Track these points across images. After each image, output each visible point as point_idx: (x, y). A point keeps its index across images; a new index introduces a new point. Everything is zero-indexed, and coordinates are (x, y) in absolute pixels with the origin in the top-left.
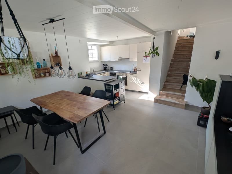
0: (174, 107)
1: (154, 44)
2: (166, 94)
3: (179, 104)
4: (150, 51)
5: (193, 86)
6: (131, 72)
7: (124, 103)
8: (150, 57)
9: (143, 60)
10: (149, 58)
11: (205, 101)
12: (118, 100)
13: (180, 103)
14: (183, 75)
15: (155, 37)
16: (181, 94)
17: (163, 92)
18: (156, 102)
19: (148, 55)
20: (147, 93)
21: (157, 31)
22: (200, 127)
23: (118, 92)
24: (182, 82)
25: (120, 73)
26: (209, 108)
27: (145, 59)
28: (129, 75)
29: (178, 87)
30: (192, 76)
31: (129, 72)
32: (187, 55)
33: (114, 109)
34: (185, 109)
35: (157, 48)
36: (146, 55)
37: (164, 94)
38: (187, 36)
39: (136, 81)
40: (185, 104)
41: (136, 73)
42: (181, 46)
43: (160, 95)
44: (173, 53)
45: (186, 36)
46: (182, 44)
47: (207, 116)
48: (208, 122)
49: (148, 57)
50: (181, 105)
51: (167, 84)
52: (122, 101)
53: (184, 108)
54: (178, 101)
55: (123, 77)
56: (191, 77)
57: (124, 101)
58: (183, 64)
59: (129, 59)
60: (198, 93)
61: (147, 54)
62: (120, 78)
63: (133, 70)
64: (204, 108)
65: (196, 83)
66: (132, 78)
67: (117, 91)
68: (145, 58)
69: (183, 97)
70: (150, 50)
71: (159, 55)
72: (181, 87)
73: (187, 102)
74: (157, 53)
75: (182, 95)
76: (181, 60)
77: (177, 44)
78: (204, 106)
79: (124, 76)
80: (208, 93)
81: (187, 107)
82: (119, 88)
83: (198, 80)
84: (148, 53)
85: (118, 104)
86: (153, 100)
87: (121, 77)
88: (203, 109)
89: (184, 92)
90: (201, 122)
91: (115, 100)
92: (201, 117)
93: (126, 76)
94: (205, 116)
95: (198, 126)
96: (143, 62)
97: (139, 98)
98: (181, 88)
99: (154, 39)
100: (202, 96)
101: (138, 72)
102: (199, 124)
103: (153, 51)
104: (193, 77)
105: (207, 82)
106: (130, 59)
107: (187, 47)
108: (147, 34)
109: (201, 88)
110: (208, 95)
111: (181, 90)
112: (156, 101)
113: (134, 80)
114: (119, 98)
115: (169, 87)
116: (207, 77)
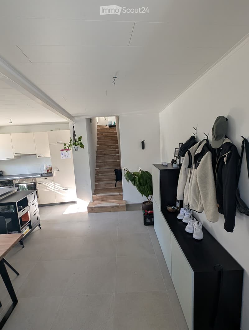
0: (115, 211)
1: (76, 133)
2: (101, 198)
3: (119, 206)
4: (70, 143)
5: (130, 181)
6: (42, 175)
7: (40, 228)
8: (71, 150)
9: (61, 155)
10: (70, 152)
11: (143, 195)
12: (28, 228)
13: (121, 205)
14: (115, 170)
15: (74, 123)
16: (118, 193)
17: (97, 195)
18: (91, 212)
19: (69, 147)
20: (74, 202)
21: (77, 117)
22: (147, 227)
23: (27, 213)
24: (115, 179)
25: (21, 179)
26: (149, 202)
27: (63, 154)
28: (39, 180)
29: (112, 185)
30: (126, 169)
31: (40, 176)
32: (112, 147)
33: (23, 247)
34: (126, 211)
35: (80, 139)
36: (65, 148)
37: (98, 198)
38: (107, 125)
39: (53, 188)
40: (125, 205)
41: (52, 176)
42: (103, 136)
43: (93, 201)
44: (96, 145)
45: (105, 125)
46: (104, 134)
47: (151, 211)
48: (153, 218)
49: (69, 150)
50: (121, 206)
51: (99, 183)
52: (36, 226)
53: (125, 209)
54: (118, 203)
55: (28, 186)
56: (125, 171)
57: (39, 225)
58: (110, 157)
59: (36, 154)
60: (135, 188)
61: (66, 146)
62: (23, 188)
63: (45, 172)
64: (144, 203)
65: (131, 177)
66: (46, 184)
67: (25, 212)
68: (64, 152)
69: (121, 197)
70: (71, 140)
71: (83, 147)
72: (115, 184)
73: (126, 201)
74: (81, 144)
75: (120, 195)
76: (107, 152)
77: (98, 134)
78: (143, 202)
79: (31, 182)
80: (145, 185)
81: (128, 207)
82: (27, 205)
83: (132, 173)
84: (68, 144)
85: (29, 234)
86: (86, 210)
87: (25, 185)
88: (144, 205)
89: (121, 190)
90: (148, 220)
91: (22, 229)
92: (146, 215)
93: (35, 183)
94: (149, 212)
95: (146, 226)
96: (61, 158)
97: (64, 213)
98: (115, 186)
99: (74, 127)
100: (140, 190)
101: (54, 173)
102: (146, 224)
103: (74, 142)
104: (127, 171)
105: (142, 175)
106: (37, 156)
107: (110, 138)
108: (65, 120)
109: (137, 182)
110: (145, 187)
111: (115, 189)
112: (91, 210)
113: (50, 187)
114: (30, 222)
115: (102, 187)
116: (140, 169)
